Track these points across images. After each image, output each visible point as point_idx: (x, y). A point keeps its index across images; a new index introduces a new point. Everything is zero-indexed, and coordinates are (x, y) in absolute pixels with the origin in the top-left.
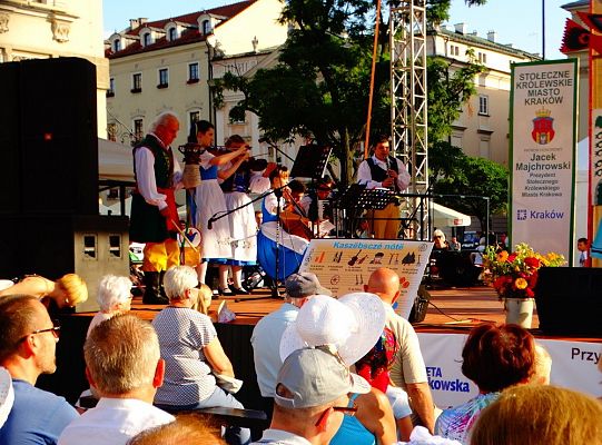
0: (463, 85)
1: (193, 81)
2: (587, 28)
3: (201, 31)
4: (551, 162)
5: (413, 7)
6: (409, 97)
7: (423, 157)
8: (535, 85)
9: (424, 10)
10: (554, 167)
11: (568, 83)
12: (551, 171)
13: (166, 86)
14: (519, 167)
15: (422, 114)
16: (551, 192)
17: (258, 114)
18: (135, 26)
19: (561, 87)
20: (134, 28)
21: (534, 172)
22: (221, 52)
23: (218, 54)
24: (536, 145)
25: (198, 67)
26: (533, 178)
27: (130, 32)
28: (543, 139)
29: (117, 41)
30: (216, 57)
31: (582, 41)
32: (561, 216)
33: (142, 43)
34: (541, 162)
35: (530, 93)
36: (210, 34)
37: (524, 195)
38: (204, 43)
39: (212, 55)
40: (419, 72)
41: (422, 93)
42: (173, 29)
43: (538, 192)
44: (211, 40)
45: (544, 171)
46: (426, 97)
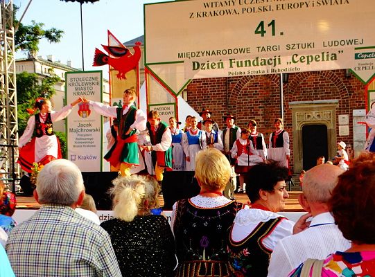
0: (48, 89)
2: (107, 53)
4: (89, 128)
5: (6, 37)
6: (5, 90)
7: (15, 124)
8: (79, 84)
9: (13, 39)
10: (91, 130)
11: (97, 84)
12: (89, 133)
14: (71, 130)
15: (13, 100)
16: (90, 144)
19: (93, 86)
21: (80, 133)
24: (81, 118)
26: (79, 137)
28: (84, 115)
31: (104, 61)
32: (95, 158)
34: (83, 128)
35: (76, 89)
37: (74, 146)
40: (11, 76)
41: (13, 87)
43: (82, 144)
45: (85, 133)
46: (15, 90)
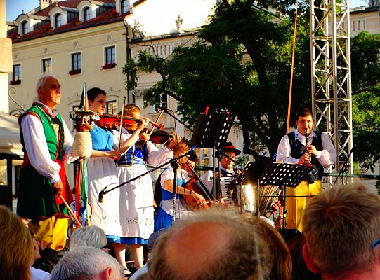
1: (109, 66)
3: (118, 10)
6: (331, 69)
7: (347, 135)
13: (79, 72)
17: (177, 98)
18: (45, 5)
20: (43, 8)
22: (141, 34)
23: (137, 35)
25: (115, 51)
27: (39, 12)
29: (25, 23)
30: (135, 39)
33: (53, 24)
36: (128, 13)
38: (121, 24)
39: (131, 37)
40: (342, 42)
42: (87, 9)
44: (129, 20)
